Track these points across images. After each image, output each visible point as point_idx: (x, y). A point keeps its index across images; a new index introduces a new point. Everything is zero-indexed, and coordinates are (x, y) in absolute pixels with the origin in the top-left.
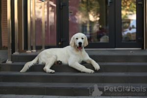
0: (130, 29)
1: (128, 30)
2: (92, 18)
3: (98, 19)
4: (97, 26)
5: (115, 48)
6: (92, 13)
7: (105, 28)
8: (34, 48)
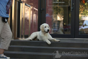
0: (83, 26)
1: (82, 26)
2: (59, 18)
3: (63, 19)
4: (62, 23)
5: (75, 38)
6: (59, 15)
7: (67, 25)
8: (23, 36)
